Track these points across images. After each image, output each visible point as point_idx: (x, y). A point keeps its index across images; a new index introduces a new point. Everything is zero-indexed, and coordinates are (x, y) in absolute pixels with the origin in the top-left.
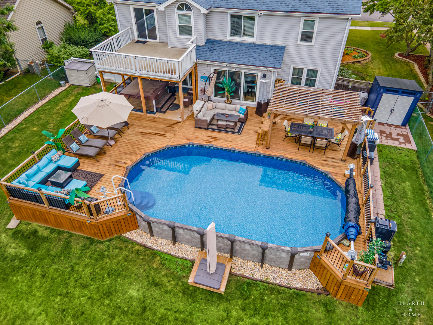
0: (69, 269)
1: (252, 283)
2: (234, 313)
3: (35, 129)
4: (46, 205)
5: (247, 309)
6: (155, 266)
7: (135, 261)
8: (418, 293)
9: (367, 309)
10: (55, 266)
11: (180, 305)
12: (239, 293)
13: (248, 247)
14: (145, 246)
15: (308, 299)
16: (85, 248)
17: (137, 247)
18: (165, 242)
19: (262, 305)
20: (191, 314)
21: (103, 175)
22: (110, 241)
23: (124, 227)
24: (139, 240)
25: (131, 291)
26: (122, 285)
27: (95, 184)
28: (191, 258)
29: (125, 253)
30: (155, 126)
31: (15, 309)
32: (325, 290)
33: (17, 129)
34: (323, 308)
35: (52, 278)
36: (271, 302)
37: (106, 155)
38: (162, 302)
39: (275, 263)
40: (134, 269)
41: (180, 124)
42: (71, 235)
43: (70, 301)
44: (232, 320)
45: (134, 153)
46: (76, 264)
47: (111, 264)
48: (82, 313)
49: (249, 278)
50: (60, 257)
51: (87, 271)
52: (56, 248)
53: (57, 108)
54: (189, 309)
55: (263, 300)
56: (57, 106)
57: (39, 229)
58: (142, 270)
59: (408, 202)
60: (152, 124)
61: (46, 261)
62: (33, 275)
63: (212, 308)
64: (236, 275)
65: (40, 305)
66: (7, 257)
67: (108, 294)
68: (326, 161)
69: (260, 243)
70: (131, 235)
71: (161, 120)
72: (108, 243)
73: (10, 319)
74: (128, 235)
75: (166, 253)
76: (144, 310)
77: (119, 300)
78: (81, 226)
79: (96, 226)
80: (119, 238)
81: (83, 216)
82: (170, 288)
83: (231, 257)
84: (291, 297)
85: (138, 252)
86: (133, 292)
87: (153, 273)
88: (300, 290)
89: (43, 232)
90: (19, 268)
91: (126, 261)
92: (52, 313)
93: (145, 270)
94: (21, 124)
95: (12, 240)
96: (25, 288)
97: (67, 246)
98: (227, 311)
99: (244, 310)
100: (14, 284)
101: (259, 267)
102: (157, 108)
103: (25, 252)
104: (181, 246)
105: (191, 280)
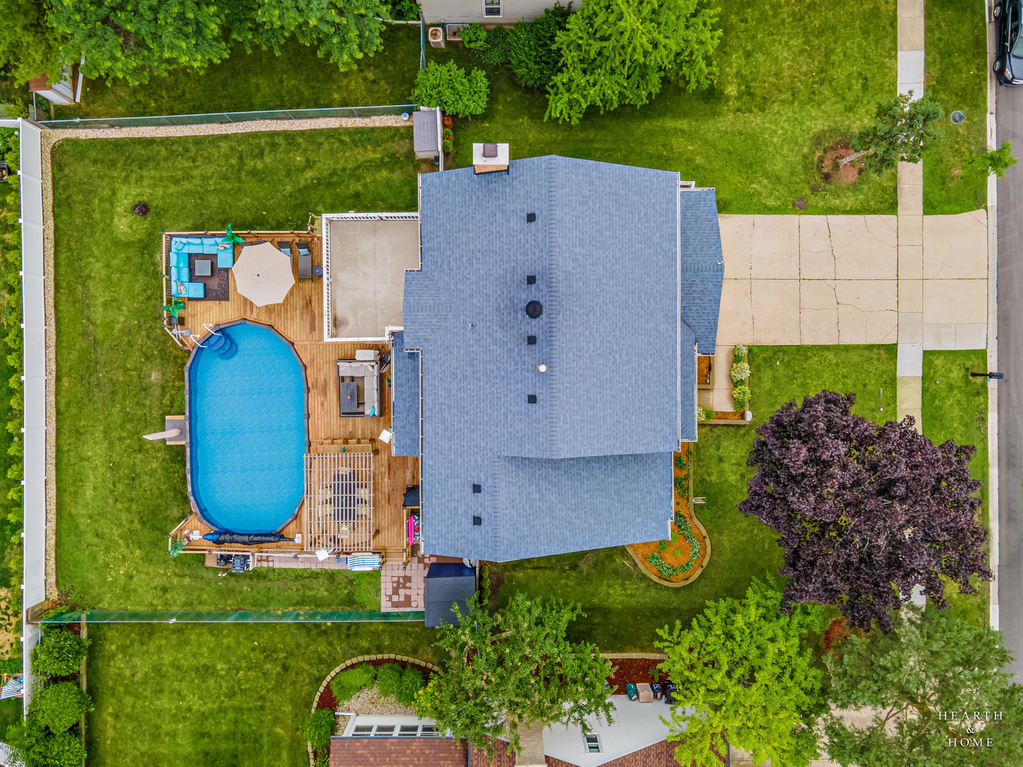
21: (228, 300)
25: (154, 373)
26: (156, 365)
31: (122, 295)
38: (153, 400)
43: (137, 332)
48: (132, 346)
56: (351, 150)
65: (129, 311)
73: (114, 296)
77: (146, 368)
82: (164, 402)
86: (154, 376)
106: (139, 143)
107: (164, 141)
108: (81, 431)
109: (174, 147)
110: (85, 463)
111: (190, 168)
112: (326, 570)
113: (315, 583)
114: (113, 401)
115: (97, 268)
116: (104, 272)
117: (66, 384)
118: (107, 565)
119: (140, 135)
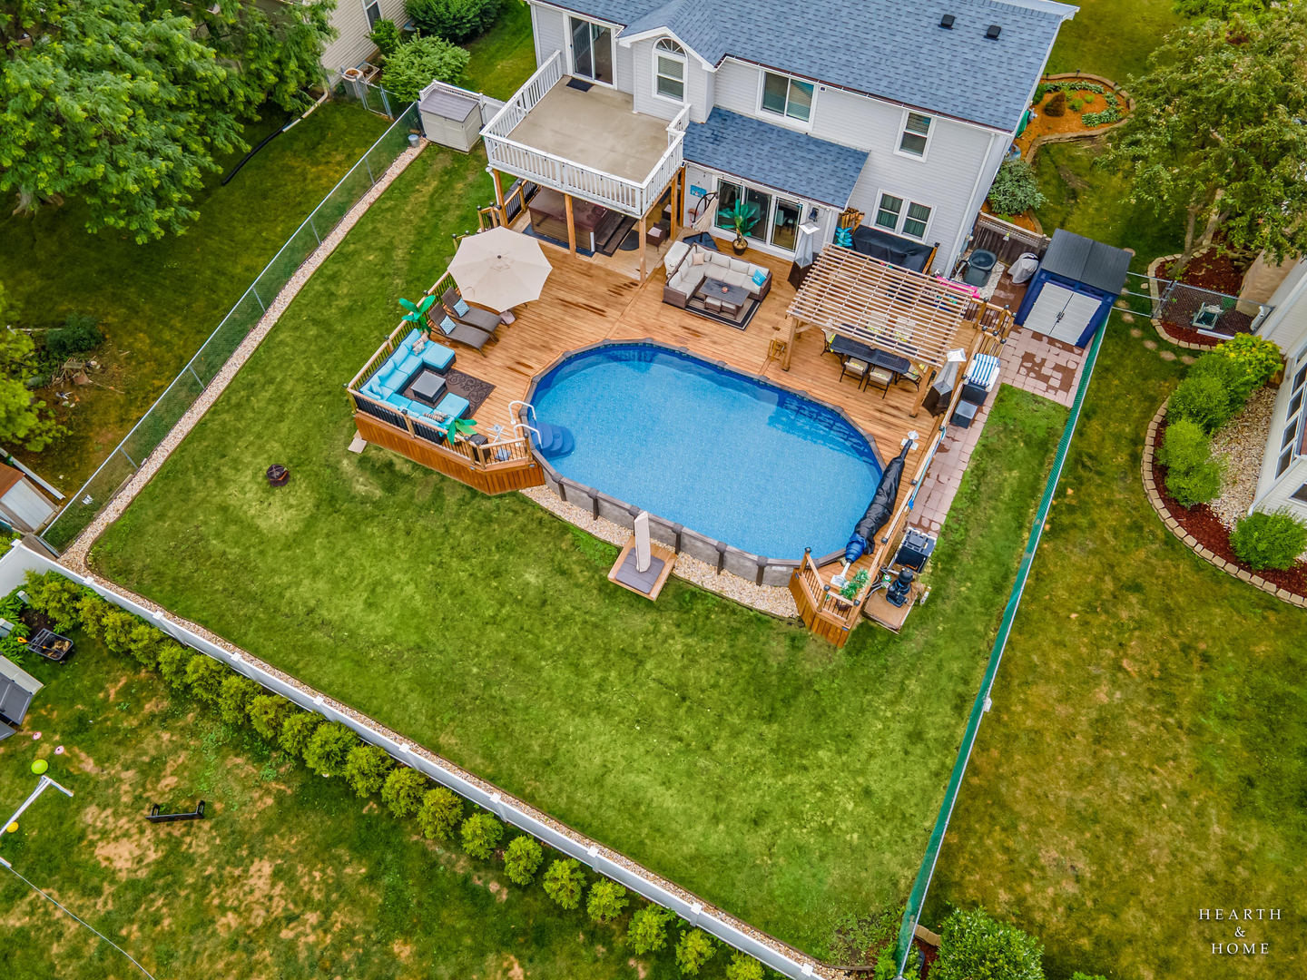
0: (443, 530)
1: (698, 594)
2: (664, 628)
3: (371, 258)
4: (411, 432)
5: (683, 626)
6: (564, 546)
7: (535, 534)
8: (933, 646)
9: (849, 653)
10: (422, 522)
11: (593, 605)
12: (676, 603)
13: (699, 544)
14: (552, 515)
15: (771, 628)
16: (463, 502)
17: (540, 514)
18: (583, 512)
19: (705, 625)
20: (606, 619)
21: (493, 387)
22: (501, 497)
23: (522, 480)
24: (544, 504)
25: (527, 576)
26: (515, 565)
27: (481, 403)
28: (617, 543)
29: (521, 519)
30: (588, 286)
31: (375, 572)
32: (800, 620)
33: (339, 255)
34: (788, 642)
35: (420, 539)
36: (718, 622)
37: (499, 344)
38: (569, 597)
39: (738, 571)
40: (533, 545)
41: (636, 289)
42: (443, 479)
43: (446, 574)
44: (659, 636)
45: (546, 347)
46: (453, 524)
47: (501, 532)
48: (462, 593)
49: (695, 586)
50: (429, 510)
51: (468, 537)
52: (423, 495)
53: (408, 208)
54: (604, 612)
55: (707, 618)
56: (406, 204)
57: (395, 460)
58: (545, 550)
59: (994, 508)
60: (585, 282)
61: (409, 512)
62: (393, 530)
63: (636, 617)
64: (679, 579)
65: (406, 572)
66: (354, 497)
67: (497, 574)
68: (880, 411)
69: (716, 543)
70: (531, 493)
71: (602, 274)
72: (497, 501)
73: (368, 585)
74: (527, 492)
75: (582, 531)
76: (544, 603)
77: (511, 584)
78: (460, 469)
79: (483, 477)
80: (514, 494)
81: (465, 459)
82: (581, 580)
83: (677, 553)
84: (750, 621)
85: (540, 522)
86: (531, 577)
87: (559, 556)
88: (765, 614)
89: (402, 467)
90: (373, 517)
91: (522, 531)
92: (423, 584)
93: (549, 550)
94: (345, 242)
95: (358, 472)
96: (384, 546)
97: (438, 494)
98: (655, 623)
99: (678, 626)
100: (370, 537)
101: (714, 572)
102: (596, 246)
103: (378, 493)
104: (605, 523)
105: (611, 576)
106: (190, 443)
107: (214, 410)
108: (548, 755)
109: (234, 400)
110: (610, 779)
111: (277, 391)
112: (976, 452)
113: (993, 478)
114: (529, 669)
115: (308, 590)
116: (321, 584)
117: (453, 741)
118: (825, 831)
119: (181, 437)
